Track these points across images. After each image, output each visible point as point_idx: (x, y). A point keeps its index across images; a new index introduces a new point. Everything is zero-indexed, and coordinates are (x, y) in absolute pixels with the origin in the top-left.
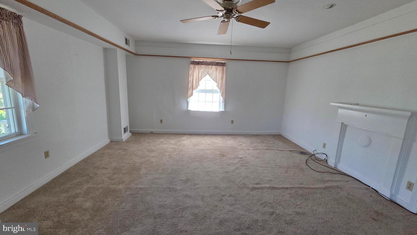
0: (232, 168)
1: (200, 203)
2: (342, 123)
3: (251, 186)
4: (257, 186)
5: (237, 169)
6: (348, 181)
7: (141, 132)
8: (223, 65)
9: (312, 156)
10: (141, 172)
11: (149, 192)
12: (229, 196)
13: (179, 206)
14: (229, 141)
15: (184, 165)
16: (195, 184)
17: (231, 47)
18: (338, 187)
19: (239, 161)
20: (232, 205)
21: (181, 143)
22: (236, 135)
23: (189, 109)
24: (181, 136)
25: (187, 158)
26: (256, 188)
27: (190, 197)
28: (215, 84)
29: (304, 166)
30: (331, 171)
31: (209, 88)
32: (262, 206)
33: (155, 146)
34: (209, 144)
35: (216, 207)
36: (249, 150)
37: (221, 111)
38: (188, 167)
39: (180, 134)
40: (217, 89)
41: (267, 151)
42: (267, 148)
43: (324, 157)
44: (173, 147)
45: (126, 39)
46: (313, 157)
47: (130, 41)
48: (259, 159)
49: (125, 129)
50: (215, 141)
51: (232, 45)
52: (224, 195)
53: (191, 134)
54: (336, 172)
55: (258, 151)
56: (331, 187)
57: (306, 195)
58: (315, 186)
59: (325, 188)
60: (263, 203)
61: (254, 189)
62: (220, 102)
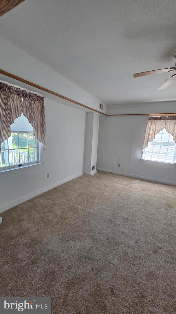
1: (133, 244)
7: (103, 171)
10: (95, 201)
11: (95, 217)
15: (128, 205)
16: (134, 225)
21: (131, 185)
23: (143, 158)
24: (133, 179)
25: (133, 199)
33: (111, 183)
35: (149, 255)
39: (133, 178)
44: (124, 187)
45: (101, 105)
47: (103, 106)
49: (93, 167)
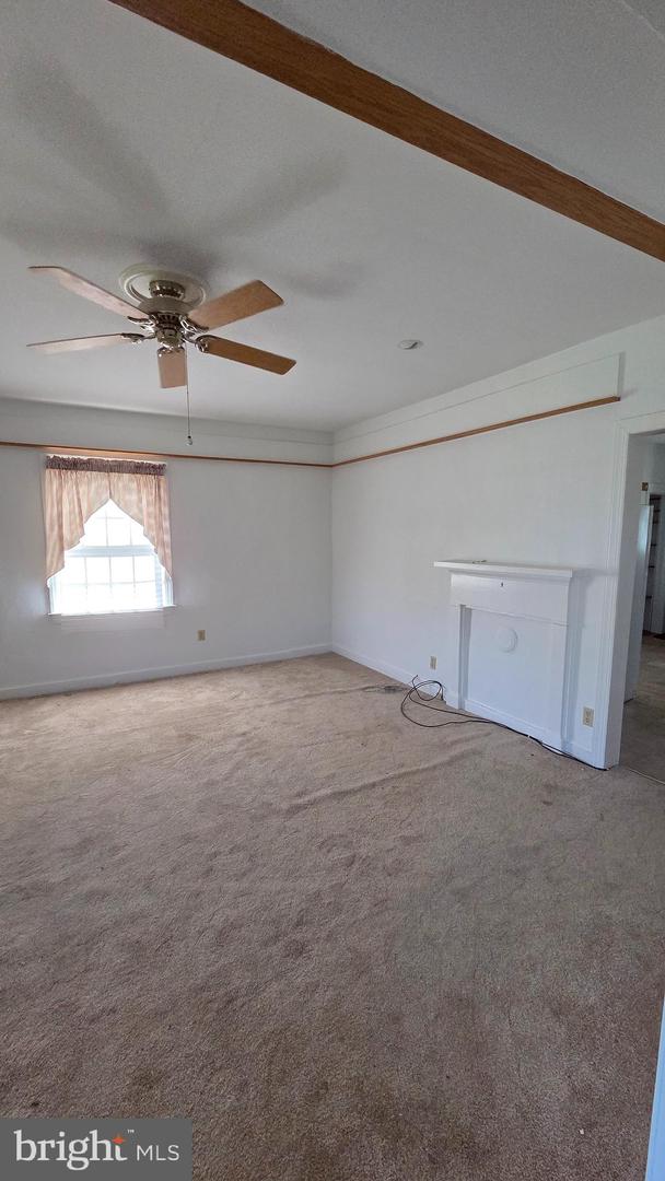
0: (226, 768)
2: (462, 606)
3: (285, 806)
4: (300, 801)
5: (237, 767)
6: (490, 734)
8: (157, 471)
9: (411, 692)
12: (231, 851)
13: (70, 938)
14: (199, 692)
17: (187, 422)
18: (474, 752)
19: (241, 744)
20: (244, 874)
22: (218, 671)
26: (299, 808)
27: (105, 895)
28: (138, 529)
29: (400, 721)
30: (455, 718)
31: (118, 540)
32: (325, 850)
34: (137, 714)
36: (260, 706)
37: (165, 608)
38: (80, 799)
40: (146, 542)
41: (309, 701)
42: (307, 692)
43: (434, 690)
46: (414, 693)
48: (291, 728)
50: (154, 700)
51: (193, 418)
52: (215, 854)
53: (68, 693)
54: (465, 719)
55: (286, 706)
56: (463, 756)
57: (417, 790)
58: (431, 764)
59: (450, 763)
60: (323, 843)
61: (294, 810)
62: (158, 580)
